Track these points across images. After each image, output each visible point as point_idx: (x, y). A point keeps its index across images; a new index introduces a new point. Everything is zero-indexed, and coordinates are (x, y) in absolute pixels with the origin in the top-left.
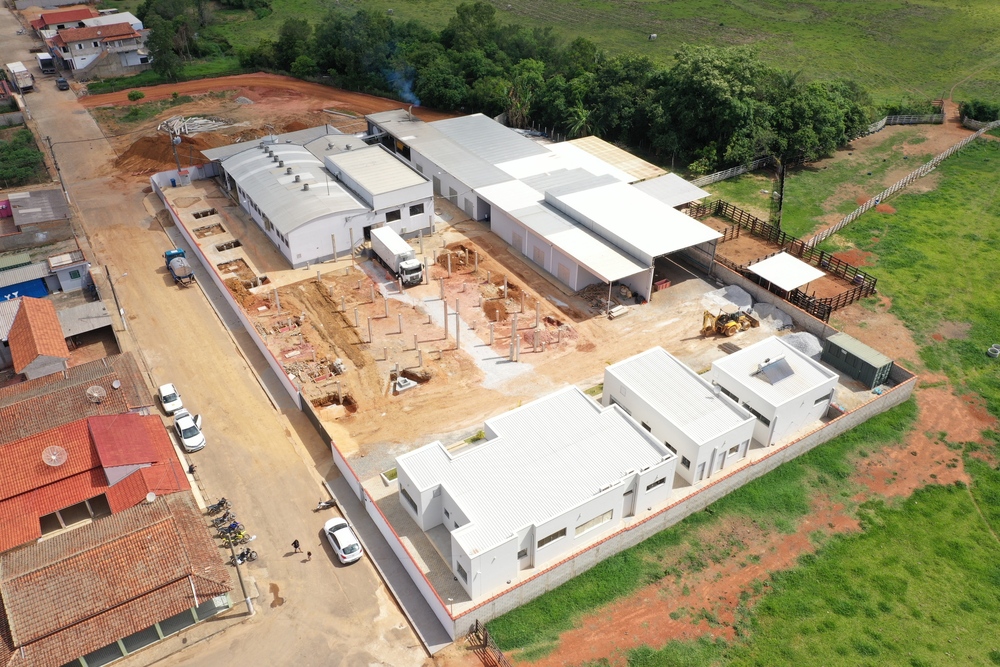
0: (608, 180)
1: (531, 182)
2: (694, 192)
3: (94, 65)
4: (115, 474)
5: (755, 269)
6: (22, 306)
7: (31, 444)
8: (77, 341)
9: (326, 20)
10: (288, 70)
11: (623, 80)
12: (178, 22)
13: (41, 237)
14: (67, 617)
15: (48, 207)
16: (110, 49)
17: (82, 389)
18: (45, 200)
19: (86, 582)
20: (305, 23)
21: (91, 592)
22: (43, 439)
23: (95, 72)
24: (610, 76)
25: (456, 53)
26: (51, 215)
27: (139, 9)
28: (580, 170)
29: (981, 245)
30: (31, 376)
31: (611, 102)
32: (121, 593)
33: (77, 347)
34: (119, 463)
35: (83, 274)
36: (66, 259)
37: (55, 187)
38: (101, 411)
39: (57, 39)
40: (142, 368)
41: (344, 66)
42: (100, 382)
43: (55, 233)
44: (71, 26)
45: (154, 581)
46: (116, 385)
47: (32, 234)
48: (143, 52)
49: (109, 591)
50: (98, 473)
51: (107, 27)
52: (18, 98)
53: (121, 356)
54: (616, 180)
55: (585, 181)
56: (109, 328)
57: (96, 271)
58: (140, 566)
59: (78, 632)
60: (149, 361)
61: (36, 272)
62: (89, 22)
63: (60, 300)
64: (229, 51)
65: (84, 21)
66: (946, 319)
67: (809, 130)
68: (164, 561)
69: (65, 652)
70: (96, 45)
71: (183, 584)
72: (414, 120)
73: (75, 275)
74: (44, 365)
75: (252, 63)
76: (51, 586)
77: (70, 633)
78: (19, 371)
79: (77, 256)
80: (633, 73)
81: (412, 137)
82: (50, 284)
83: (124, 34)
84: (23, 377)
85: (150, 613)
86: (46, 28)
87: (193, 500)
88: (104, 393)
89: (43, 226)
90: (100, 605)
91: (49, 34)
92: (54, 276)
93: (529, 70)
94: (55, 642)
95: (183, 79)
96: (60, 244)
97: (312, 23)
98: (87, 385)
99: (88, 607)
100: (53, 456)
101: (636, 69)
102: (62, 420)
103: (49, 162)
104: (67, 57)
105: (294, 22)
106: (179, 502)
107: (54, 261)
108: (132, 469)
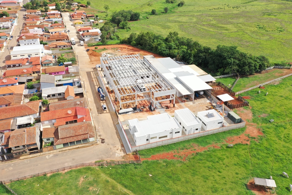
0: (192, 74)
1: (175, 73)
2: (213, 79)
3: (89, 41)
4: (79, 117)
5: (218, 96)
6: (68, 87)
7: (66, 110)
8: (77, 95)
9: (140, 33)
10: (130, 44)
11: (203, 52)
12: (108, 32)
13: (73, 75)
14: (68, 136)
15: (75, 69)
16: (93, 37)
17: (76, 102)
18: (75, 68)
19: (72, 131)
20: (136, 34)
21: (72, 133)
22: (68, 109)
23: (89, 42)
24: (200, 51)
25: (168, 43)
26: (75, 71)
27: (101, 28)
28: (187, 72)
29: (283, 98)
30: (68, 99)
31: (199, 57)
32: (77, 134)
33: (76, 96)
34: (80, 115)
35: (80, 83)
36: (77, 79)
37: (77, 66)
38: (78, 106)
39: (82, 35)
40: (87, 101)
41: (142, 44)
42: (79, 101)
43: (75, 75)
44: (86, 31)
45: (82, 133)
46: (82, 102)
47: (71, 74)
48: (100, 38)
49: (75, 133)
50: (76, 116)
51: (93, 32)
52: (73, 46)
53: (84, 98)
54: (194, 74)
55: (187, 74)
56: (82, 93)
57: (82, 83)
58: (81, 130)
59: (69, 139)
60: (89, 100)
61: (71, 81)
62: (90, 31)
63: (75, 87)
64: (118, 39)
65: (89, 30)
66: (264, 113)
67: (247, 67)
68: (84, 130)
69: (67, 141)
70: (90, 36)
71: (87, 135)
72: (153, 58)
73: (78, 83)
74: (70, 97)
75: (123, 42)
76: (66, 131)
77: (68, 139)
78: (66, 98)
79: (79, 79)
80: (206, 51)
81: (152, 61)
82: (73, 84)
83: (96, 34)
84: (66, 99)
85: (80, 138)
86: (81, 31)
87: (91, 123)
88: (79, 103)
89: (74, 73)
90: (73, 135)
91: (81, 33)
92: (74, 82)
93: (183, 48)
94: (65, 139)
95: (108, 45)
96: (76, 77)
97: (137, 34)
98: (77, 101)
99: (71, 135)
100: (69, 112)
101: (207, 50)
102: (72, 107)
103: (77, 61)
104: (84, 38)
105: (133, 33)
106: (89, 123)
107: (75, 80)
108: (82, 116)
